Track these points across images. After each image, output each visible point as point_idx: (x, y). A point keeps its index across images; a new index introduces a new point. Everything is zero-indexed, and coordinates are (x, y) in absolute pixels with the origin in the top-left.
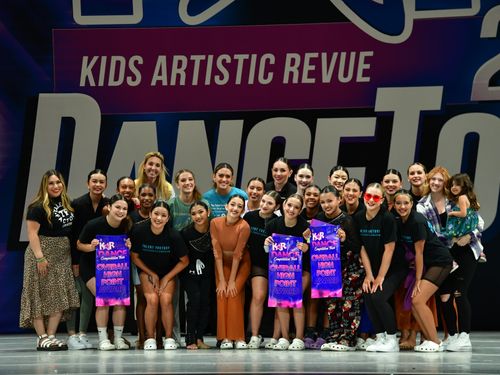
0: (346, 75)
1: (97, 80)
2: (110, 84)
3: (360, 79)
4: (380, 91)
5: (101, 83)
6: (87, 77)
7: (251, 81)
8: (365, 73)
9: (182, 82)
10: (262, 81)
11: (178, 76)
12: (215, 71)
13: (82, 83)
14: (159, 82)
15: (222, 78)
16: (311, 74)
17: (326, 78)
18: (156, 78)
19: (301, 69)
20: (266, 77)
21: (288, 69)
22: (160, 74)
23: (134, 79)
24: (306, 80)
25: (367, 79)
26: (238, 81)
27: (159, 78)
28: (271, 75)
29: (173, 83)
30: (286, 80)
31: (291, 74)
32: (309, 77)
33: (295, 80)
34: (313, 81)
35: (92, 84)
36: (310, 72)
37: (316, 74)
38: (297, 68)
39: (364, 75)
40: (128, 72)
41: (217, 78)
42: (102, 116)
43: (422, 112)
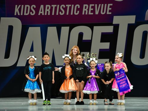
0: (103, 12)
1: (20, 13)
2: (25, 14)
3: (108, 13)
4: (114, 17)
5: (22, 14)
6: (17, 12)
7: (72, 14)
8: (110, 11)
9: (49, 14)
10: (75, 14)
11: (48, 12)
12: (60, 10)
13: (15, 14)
14: (41, 14)
15: (62, 12)
16: (92, 12)
17: (97, 13)
18: (40, 12)
19: (88, 10)
20: (77, 12)
21: (84, 10)
22: (41, 11)
23: (33, 13)
24: (90, 13)
25: (110, 13)
26: (67, 14)
27: (41, 13)
28: (78, 12)
29: (46, 14)
30: (83, 14)
31: (85, 11)
32: (91, 12)
33: (86, 14)
34: (92, 14)
35: (19, 14)
36: (91, 11)
37: (93, 11)
38: (87, 9)
39: (109, 12)
40: (31, 11)
41: (60, 13)
42: (22, 25)
43: (129, 24)
